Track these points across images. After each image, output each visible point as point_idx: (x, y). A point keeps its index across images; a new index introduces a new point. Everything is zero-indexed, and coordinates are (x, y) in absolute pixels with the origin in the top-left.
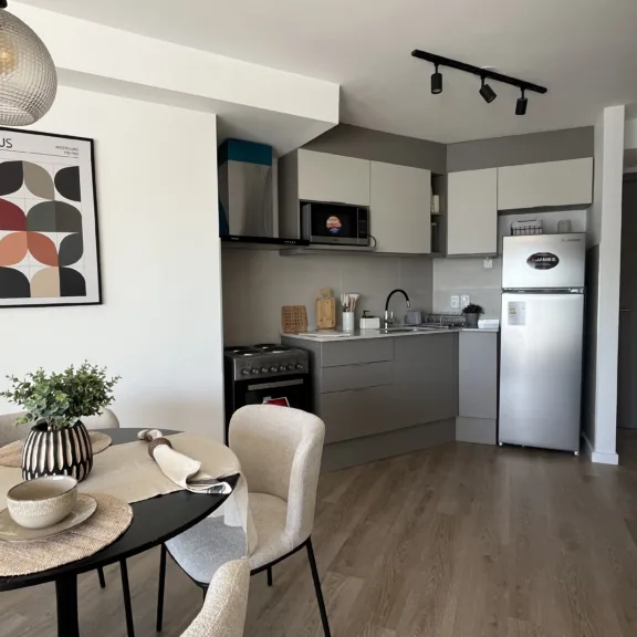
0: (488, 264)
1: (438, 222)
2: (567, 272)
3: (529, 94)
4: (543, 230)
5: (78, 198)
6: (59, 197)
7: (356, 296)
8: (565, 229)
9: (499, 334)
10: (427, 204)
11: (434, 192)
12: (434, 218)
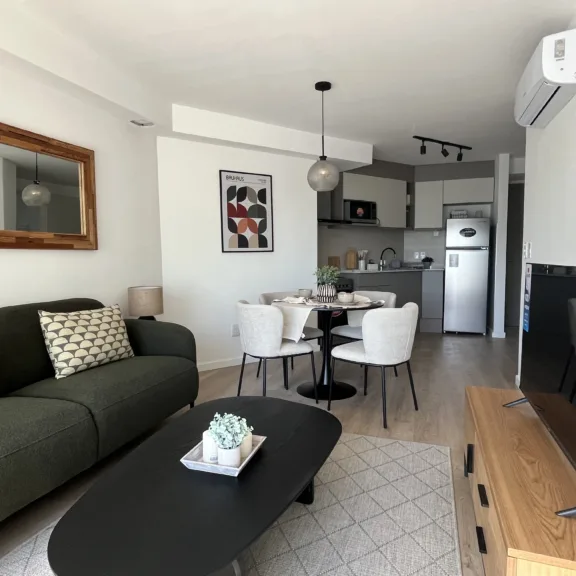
0: (436, 234)
1: (410, 210)
2: (480, 239)
3: (463, 151)
4: (468, 216)
5: (265, 203)
6: (259, 203)
7: (366, 251)
8: (478, 215)
9: (444, 272)
10: (405, 200)
11: (408, 193)
12: (408, 208)
